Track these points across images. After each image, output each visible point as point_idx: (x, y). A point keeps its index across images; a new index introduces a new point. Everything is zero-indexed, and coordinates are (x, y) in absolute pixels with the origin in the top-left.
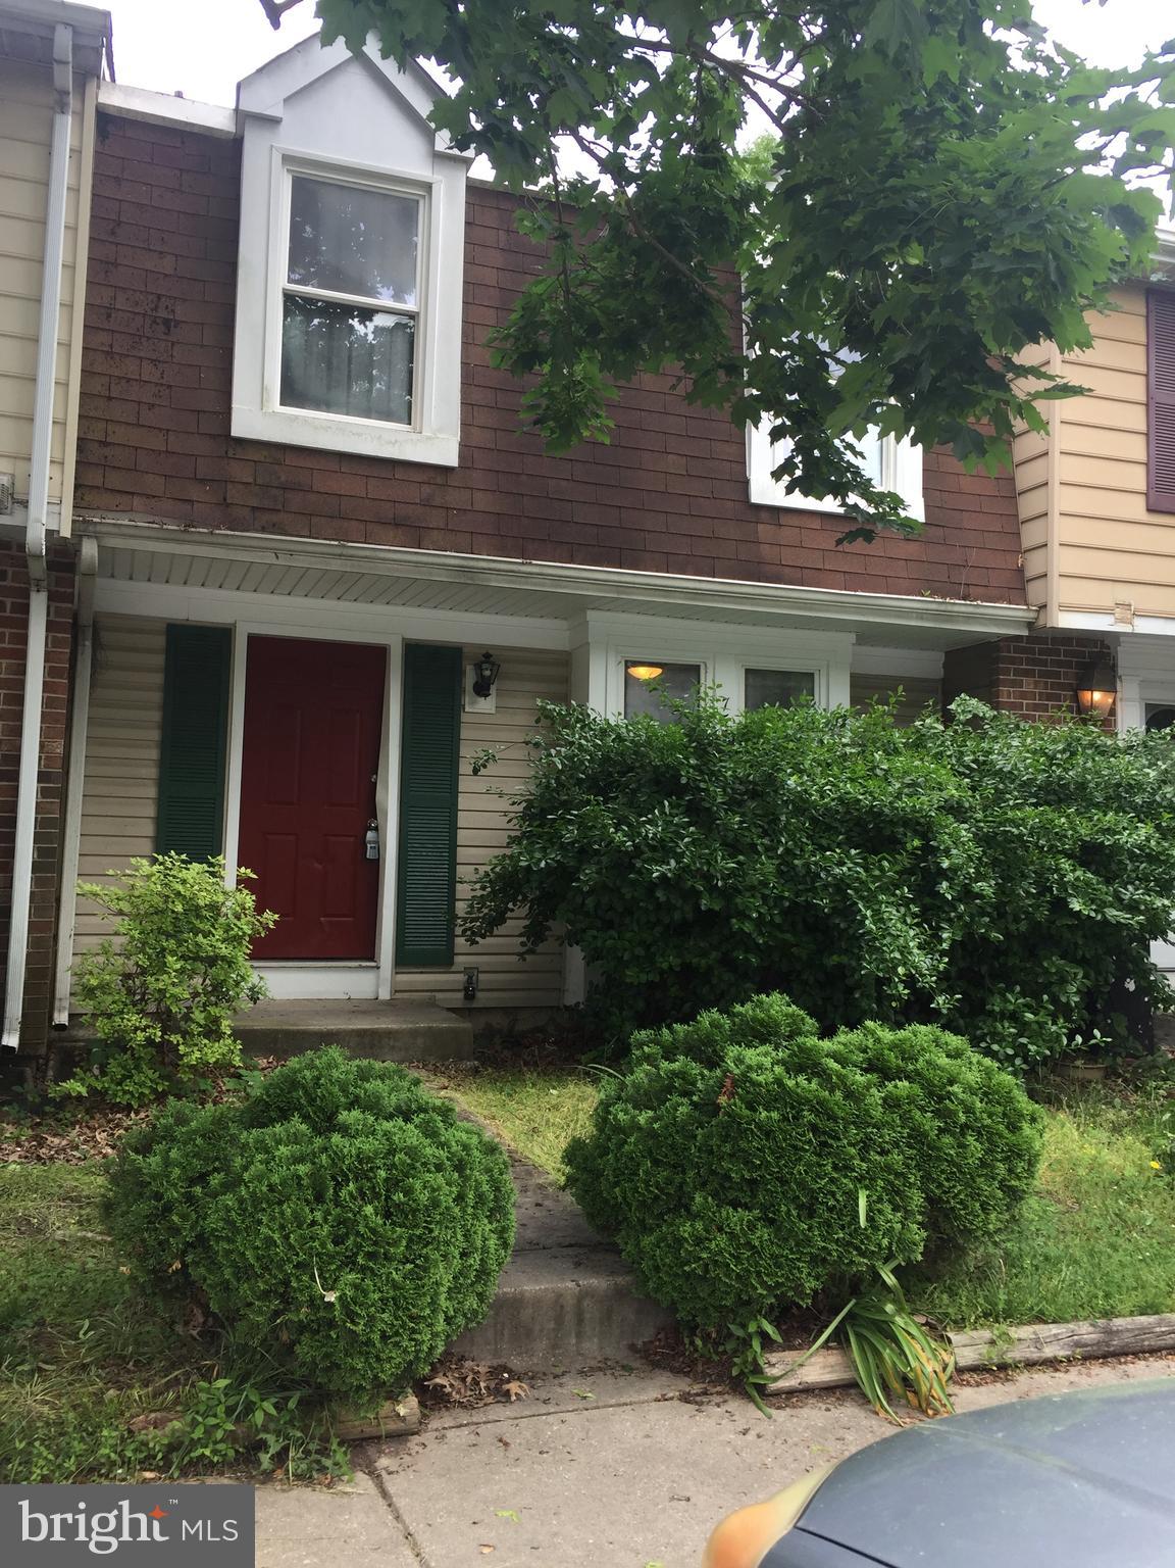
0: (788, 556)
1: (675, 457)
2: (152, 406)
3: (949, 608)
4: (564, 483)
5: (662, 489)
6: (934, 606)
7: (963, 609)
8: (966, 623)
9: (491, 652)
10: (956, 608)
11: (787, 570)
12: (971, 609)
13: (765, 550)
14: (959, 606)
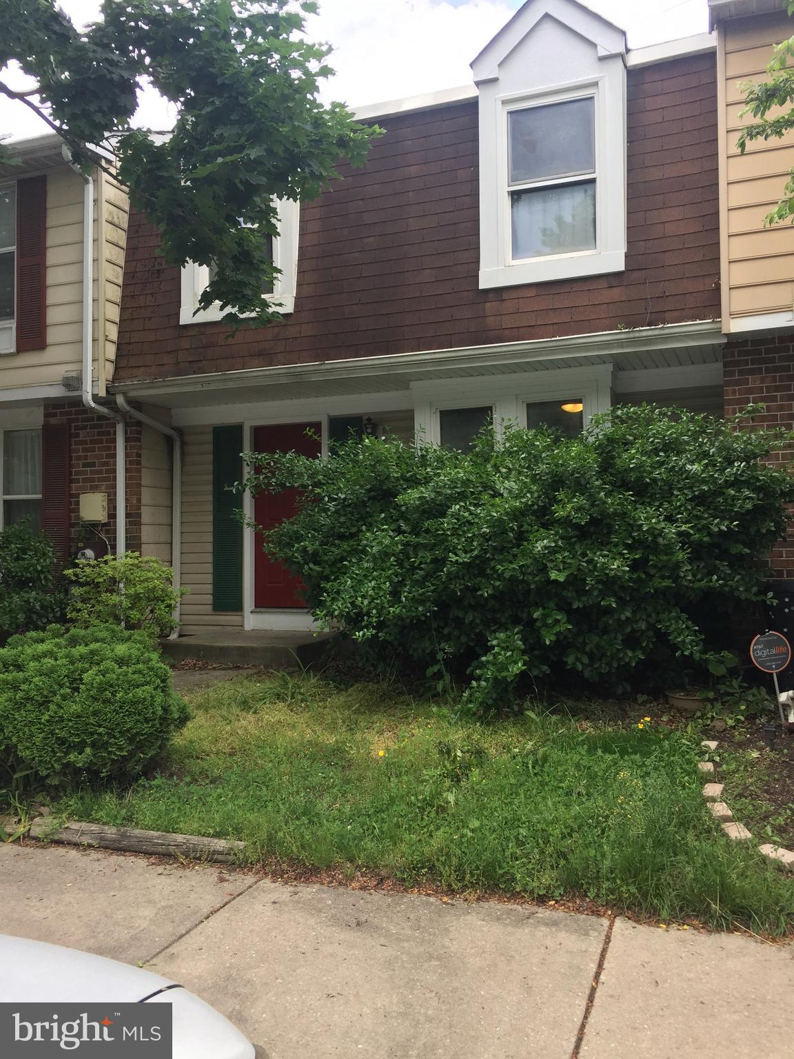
0: (508, 322)
1: (429, 271)
2: (150, 318)
3: (637, 335)
4: (355, 307)
5: (418, 294)
6: (622, 336)
7: (650, 333)
8: (662, 343)
9: (371, 417)
10: (644, 334)
11: (506, 332)
12: (657, 332)
13: (490, 320)
14: (645, 331)
